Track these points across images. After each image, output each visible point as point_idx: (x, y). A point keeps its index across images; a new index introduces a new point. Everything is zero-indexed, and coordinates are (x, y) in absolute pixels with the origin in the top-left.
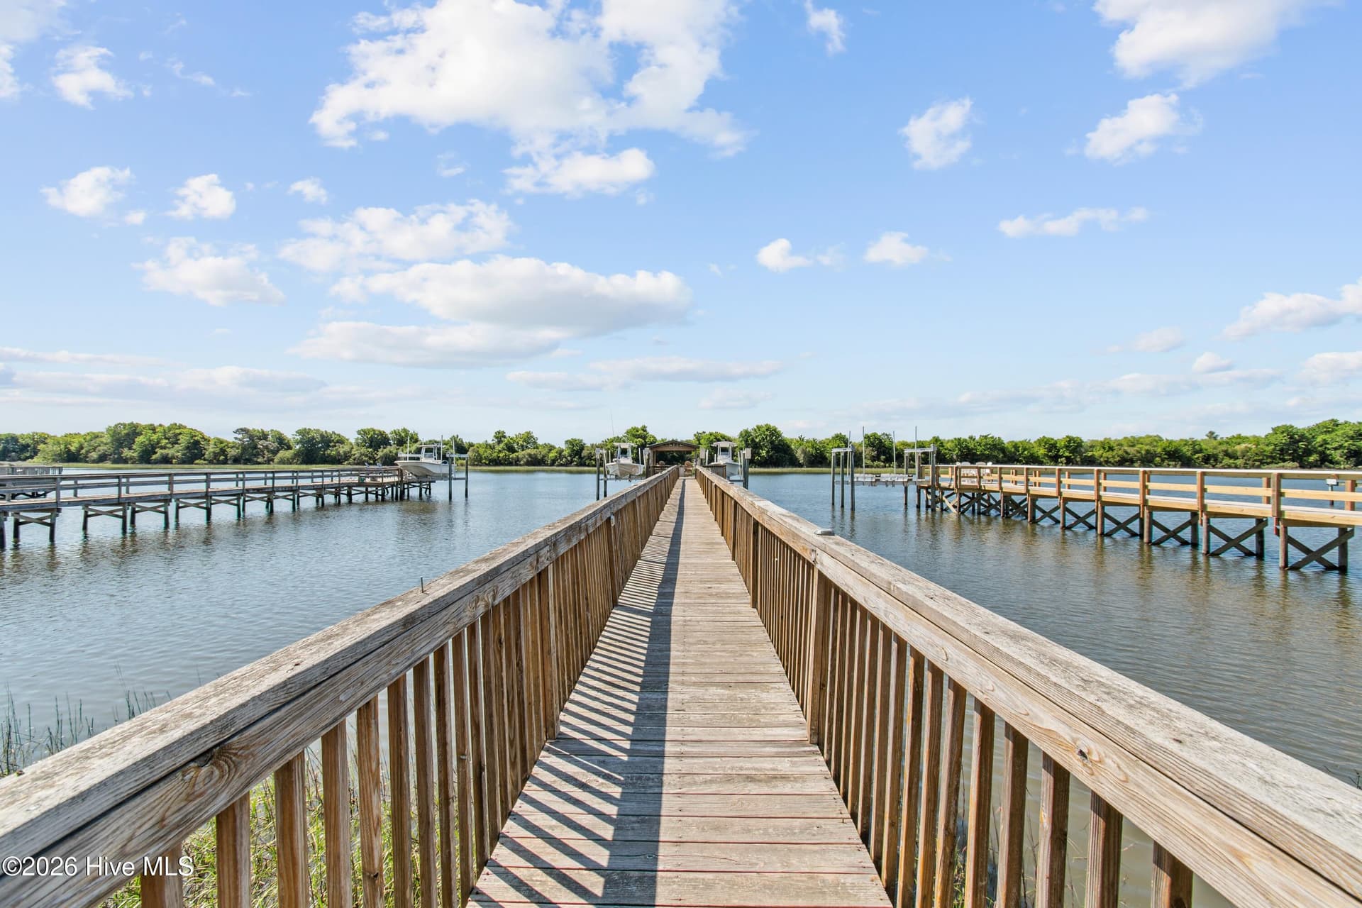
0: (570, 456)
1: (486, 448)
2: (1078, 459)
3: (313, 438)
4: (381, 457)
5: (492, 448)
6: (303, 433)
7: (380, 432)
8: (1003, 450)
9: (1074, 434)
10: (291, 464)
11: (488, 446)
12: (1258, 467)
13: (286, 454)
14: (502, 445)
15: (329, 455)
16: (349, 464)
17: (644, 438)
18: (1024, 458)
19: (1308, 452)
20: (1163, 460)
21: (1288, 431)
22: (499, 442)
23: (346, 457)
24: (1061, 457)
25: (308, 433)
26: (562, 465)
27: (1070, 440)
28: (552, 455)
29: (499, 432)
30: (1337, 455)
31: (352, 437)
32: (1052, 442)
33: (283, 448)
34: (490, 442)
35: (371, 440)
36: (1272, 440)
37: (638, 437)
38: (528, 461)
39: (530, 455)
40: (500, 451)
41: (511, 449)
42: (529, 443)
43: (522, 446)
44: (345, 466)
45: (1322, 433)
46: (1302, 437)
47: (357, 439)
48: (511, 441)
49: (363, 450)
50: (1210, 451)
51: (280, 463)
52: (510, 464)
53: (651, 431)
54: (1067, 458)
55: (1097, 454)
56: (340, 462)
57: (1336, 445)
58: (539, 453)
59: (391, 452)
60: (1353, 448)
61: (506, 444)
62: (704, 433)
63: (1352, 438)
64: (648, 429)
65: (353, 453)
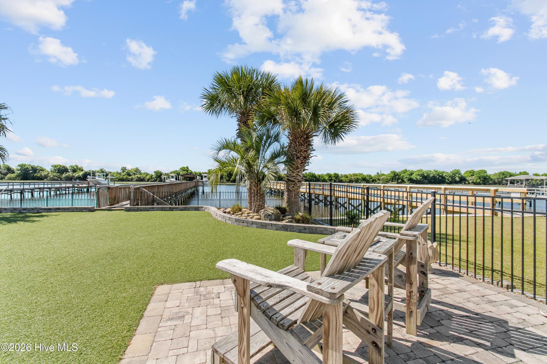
0: (156, 178)
1: (117, 174)
2: (337, 181)
3: (27, 168)
4: (64, 177)
5: (120, 174)
6: (22, 166)
7: (63, 166)
8: (315, 177)
9: (336, 173)
10: (15, 180)
11: (118, 173)
12: (386, 183)
13: (13, 175)
14: (125, 173)
15: (36, 176)
16: (47, 180)
17: (187, 171)
18: (322, 180)
19: (399, 179)
20: (361, 181)
21: (394, 173)
22: (123, 172)
23: (46, 177)
24: (333, 180)
25: (25, 166)
26: (152, 181)
27: (335, 174)
28: (148, 177)
29: (123, 168)
30: (406, 180)
31: (48, 168)
32: (330, 175)
33: (10, 172)
34: (119, 171)
35: (59, 169)
36: (390, 175)
37: (185, 170)
38: (137, 180)
39: (138, 177)
40: (124, 175)
41: (129, 175)
42: (137, 172)
43: (134, 173)
44: (45, 181)
45: (402, 173)
46: (398, 174)
47: (51, 169)
48: (129, 171)
49: (55, 174)
50: (374, 178)
51: (8, 179)
52: (129, 181)
53: (190, 168)
54: (334, 180)
55: (343, 179)
56: (42, 179)
57: (406, 177)
58: (142, 176)
59: (69, 175)
60: (409, 178)
61: (127, 173)
62: (212, 169)
63: (410, 175)
64: (189, 168)
65: (49, 175)
